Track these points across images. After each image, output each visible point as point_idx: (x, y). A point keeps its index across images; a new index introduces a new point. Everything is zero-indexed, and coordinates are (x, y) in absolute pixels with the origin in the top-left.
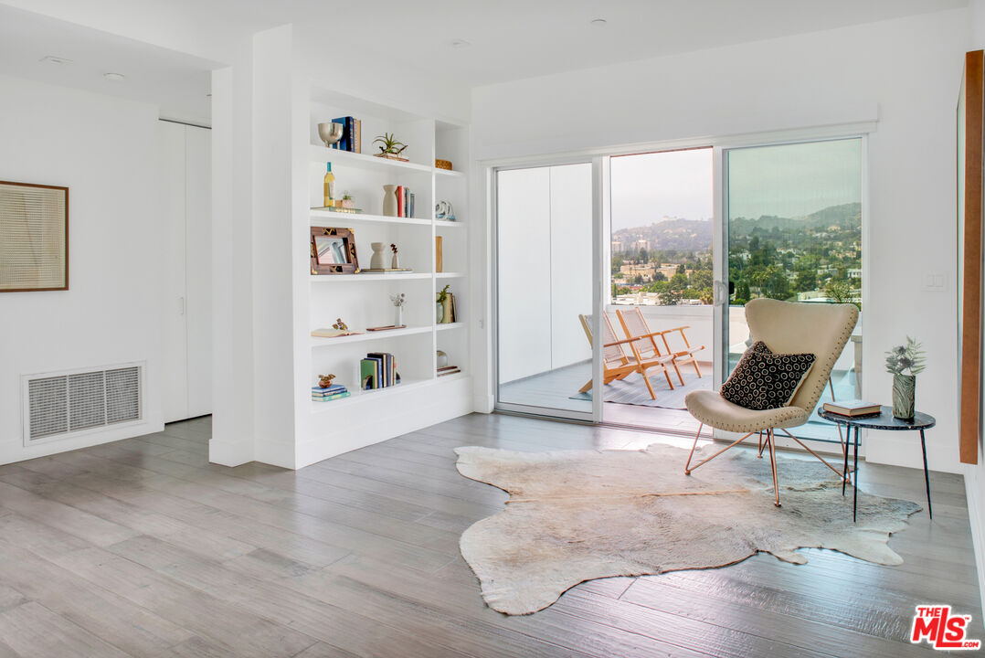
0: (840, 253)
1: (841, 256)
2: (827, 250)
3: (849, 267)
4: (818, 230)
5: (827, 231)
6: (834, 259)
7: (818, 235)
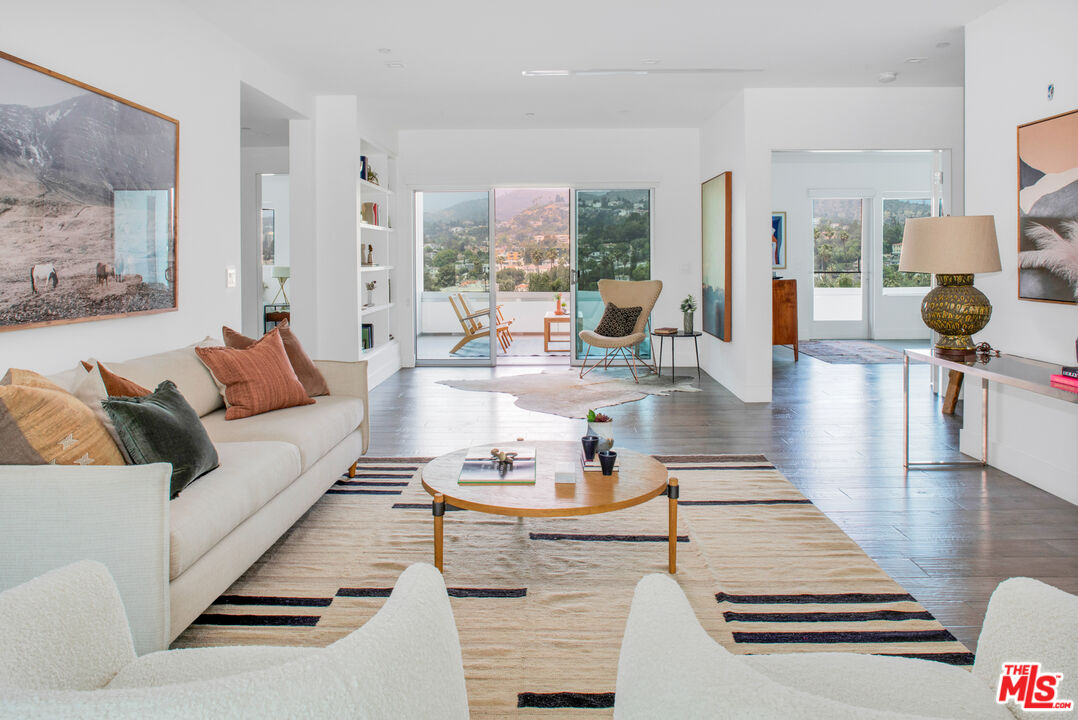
0: (474, 248)
1: (476, 252)
2: (463, 245)
3: (483, 262)
4: (454, 224)
5: (462, 226)
6: (469, 255)
7: (454, 229)
